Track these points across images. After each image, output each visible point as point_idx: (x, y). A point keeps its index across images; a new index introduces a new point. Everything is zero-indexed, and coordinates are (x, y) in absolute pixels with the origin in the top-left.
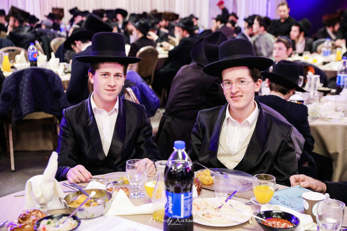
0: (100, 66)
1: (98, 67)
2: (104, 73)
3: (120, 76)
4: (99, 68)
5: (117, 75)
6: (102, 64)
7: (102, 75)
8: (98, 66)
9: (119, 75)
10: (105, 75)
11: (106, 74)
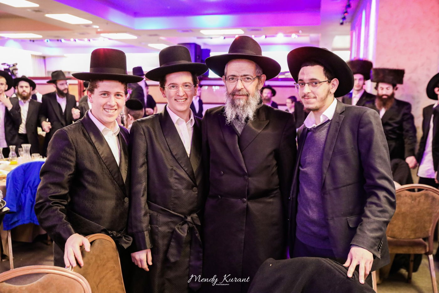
0: (99, 85)
1: (96, 86)
2: (103, 93)
3: (121, 96)
4: (98, 87)
5: (117, 94)
6: (101, 82)
7: (102, 94)
8: (97, 84)
9: (120, 94)
10: (104, 94)
11: (106, 94)
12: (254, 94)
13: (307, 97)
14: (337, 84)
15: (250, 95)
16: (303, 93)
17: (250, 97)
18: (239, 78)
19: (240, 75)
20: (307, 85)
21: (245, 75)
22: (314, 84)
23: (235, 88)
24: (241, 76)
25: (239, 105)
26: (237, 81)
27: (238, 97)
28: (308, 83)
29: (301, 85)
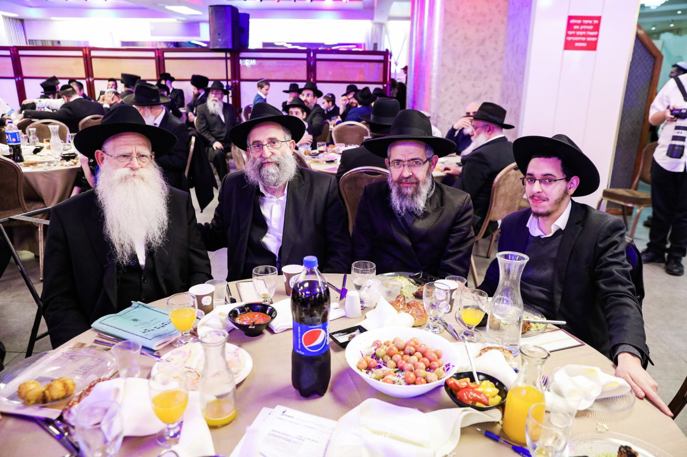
12: (425, 181)
13: (536, 198)
14: (577, 183)
15: (421, 183)
16: (532, 192)
17: (421, 185)
18: (406, 163)
19: (407, 159)
20: (537, 182)
21: (413, 160)
22: (547, 181)
23: (401, 174)
24: (409, 161)
25: (407, 193)
26: (404, 166)
27: (405, 185)
28: (539, 180)
29: (529, 180)
